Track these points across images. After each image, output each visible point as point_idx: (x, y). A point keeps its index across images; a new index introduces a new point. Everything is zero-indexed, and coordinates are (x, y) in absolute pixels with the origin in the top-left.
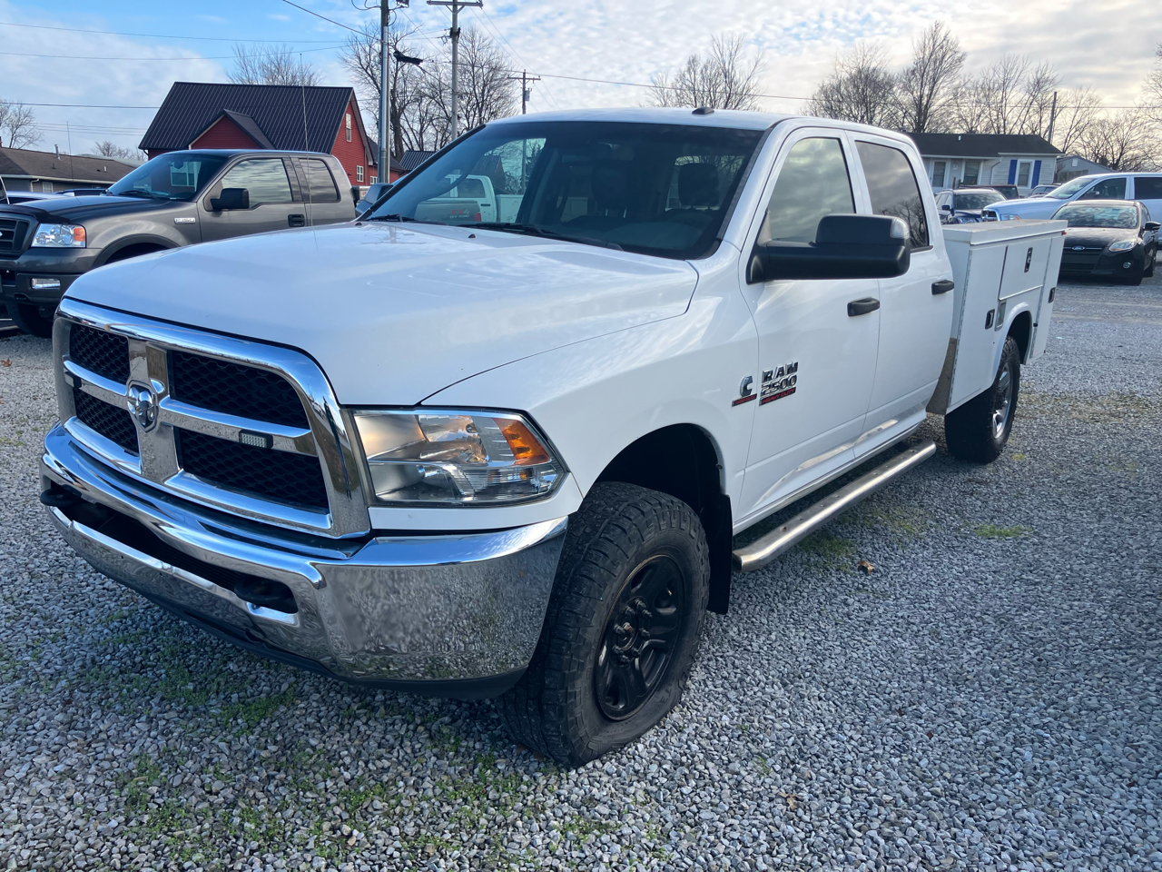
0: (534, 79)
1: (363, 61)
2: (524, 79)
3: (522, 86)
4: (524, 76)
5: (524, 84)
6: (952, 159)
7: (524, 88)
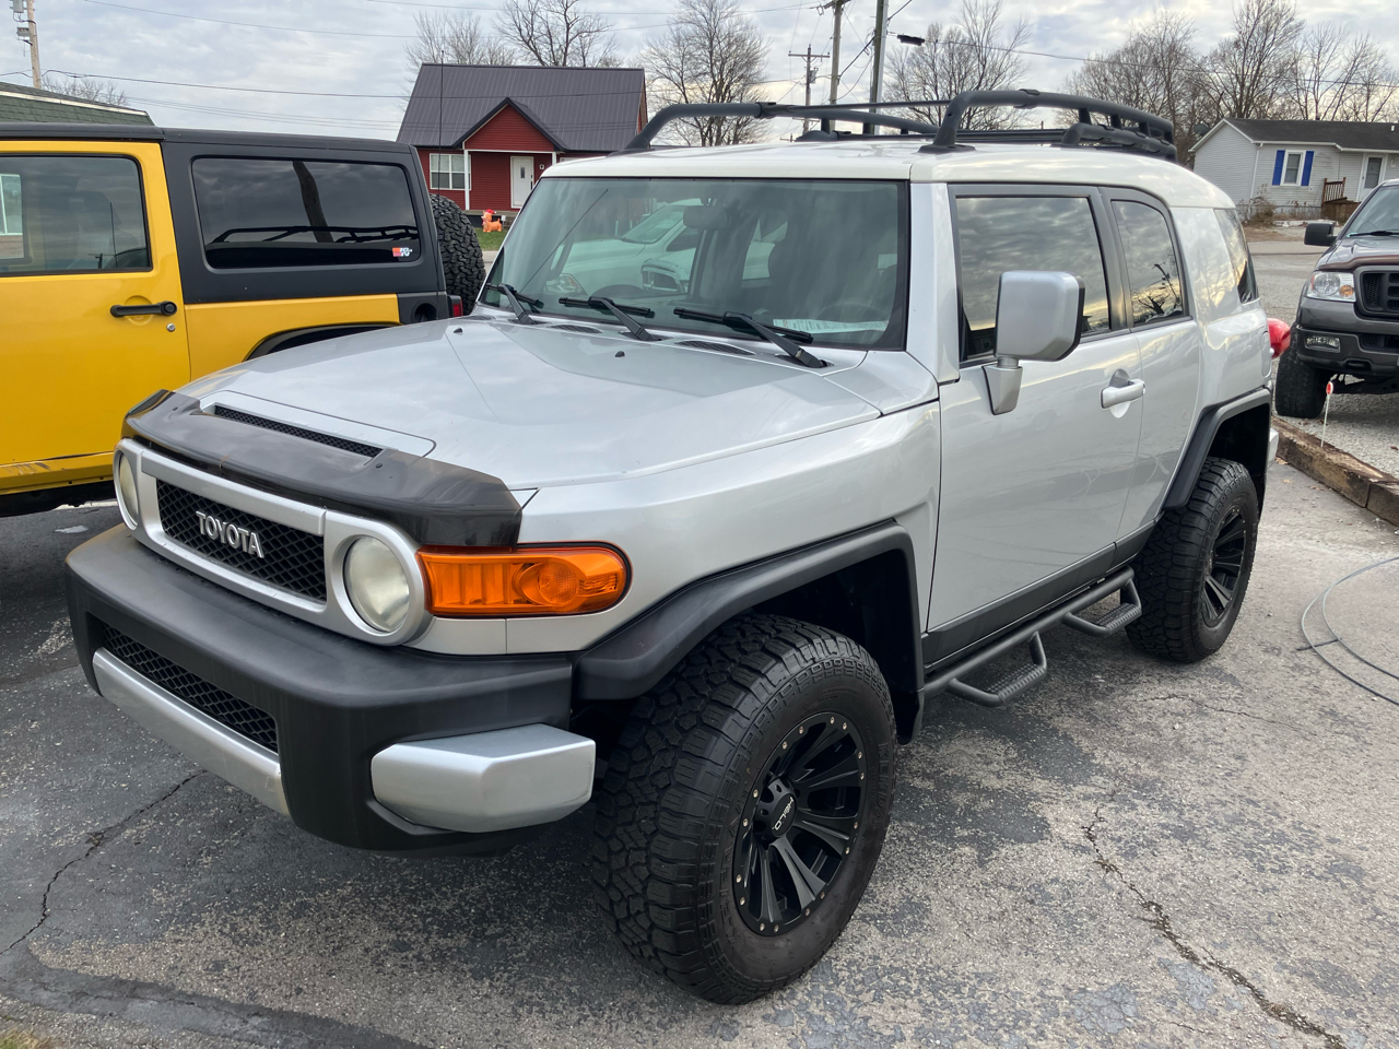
0: (822, 56)
1: (524, 32)
2: (809, 56)
3: (807, 65)
4: (809, 53)
5: (809, 62)
6: (1390, 154)
7: (808, 68)
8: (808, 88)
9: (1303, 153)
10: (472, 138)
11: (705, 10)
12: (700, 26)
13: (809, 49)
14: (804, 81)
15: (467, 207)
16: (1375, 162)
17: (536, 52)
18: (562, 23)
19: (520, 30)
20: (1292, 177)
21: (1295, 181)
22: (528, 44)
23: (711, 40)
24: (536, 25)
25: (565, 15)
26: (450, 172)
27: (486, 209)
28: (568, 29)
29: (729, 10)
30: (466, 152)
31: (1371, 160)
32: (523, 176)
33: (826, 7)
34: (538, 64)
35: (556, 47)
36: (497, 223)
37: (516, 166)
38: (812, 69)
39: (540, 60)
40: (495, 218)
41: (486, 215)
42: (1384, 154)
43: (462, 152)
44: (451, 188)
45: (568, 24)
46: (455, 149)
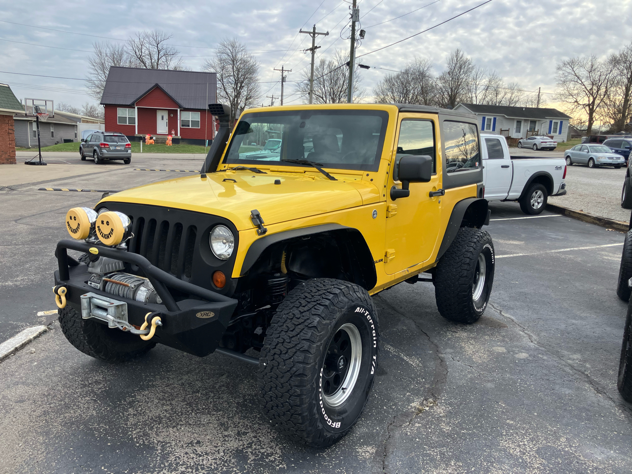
0: (288, 71)
1: (138, 53)
2: (283, 70)
3: (281, 74)
4: (283, 69)
5: (282, 73)
6: (524, 119)
7: (282, 75)
8: (282, 84)
9: (492, 118)
10: (138, 101)
11: (230, 48)
12: (228, 55)
13: (283, 67)
14: (281, 80)
15: (137, 133)
16: (519, 122)
17: (143, 63)
18: (156, 50)
19: (136, 52)
20: (489, 128)
21: (490, 129)
22: (139, 59)
23: (233, 62)
24: (143, 51)
25: (157, 47)
26: (127, 116)
27: (147, 134)
28: (159, 53)
29: (242, 49)
30: (136, 107)
31: (518, 122)
32: (163, 119)
33: (307, 50)
34: (145, 68)
35: (153, 61)
36: (152, 141)
37: (159, 115)
38: (284, 76)
39: (145, 66)
40: (151, 138)
41: (147, 137)
42: (522, 119)
43: (134, 108)
44: (128, 124)
45: (159, 51)
46: (131, 106)
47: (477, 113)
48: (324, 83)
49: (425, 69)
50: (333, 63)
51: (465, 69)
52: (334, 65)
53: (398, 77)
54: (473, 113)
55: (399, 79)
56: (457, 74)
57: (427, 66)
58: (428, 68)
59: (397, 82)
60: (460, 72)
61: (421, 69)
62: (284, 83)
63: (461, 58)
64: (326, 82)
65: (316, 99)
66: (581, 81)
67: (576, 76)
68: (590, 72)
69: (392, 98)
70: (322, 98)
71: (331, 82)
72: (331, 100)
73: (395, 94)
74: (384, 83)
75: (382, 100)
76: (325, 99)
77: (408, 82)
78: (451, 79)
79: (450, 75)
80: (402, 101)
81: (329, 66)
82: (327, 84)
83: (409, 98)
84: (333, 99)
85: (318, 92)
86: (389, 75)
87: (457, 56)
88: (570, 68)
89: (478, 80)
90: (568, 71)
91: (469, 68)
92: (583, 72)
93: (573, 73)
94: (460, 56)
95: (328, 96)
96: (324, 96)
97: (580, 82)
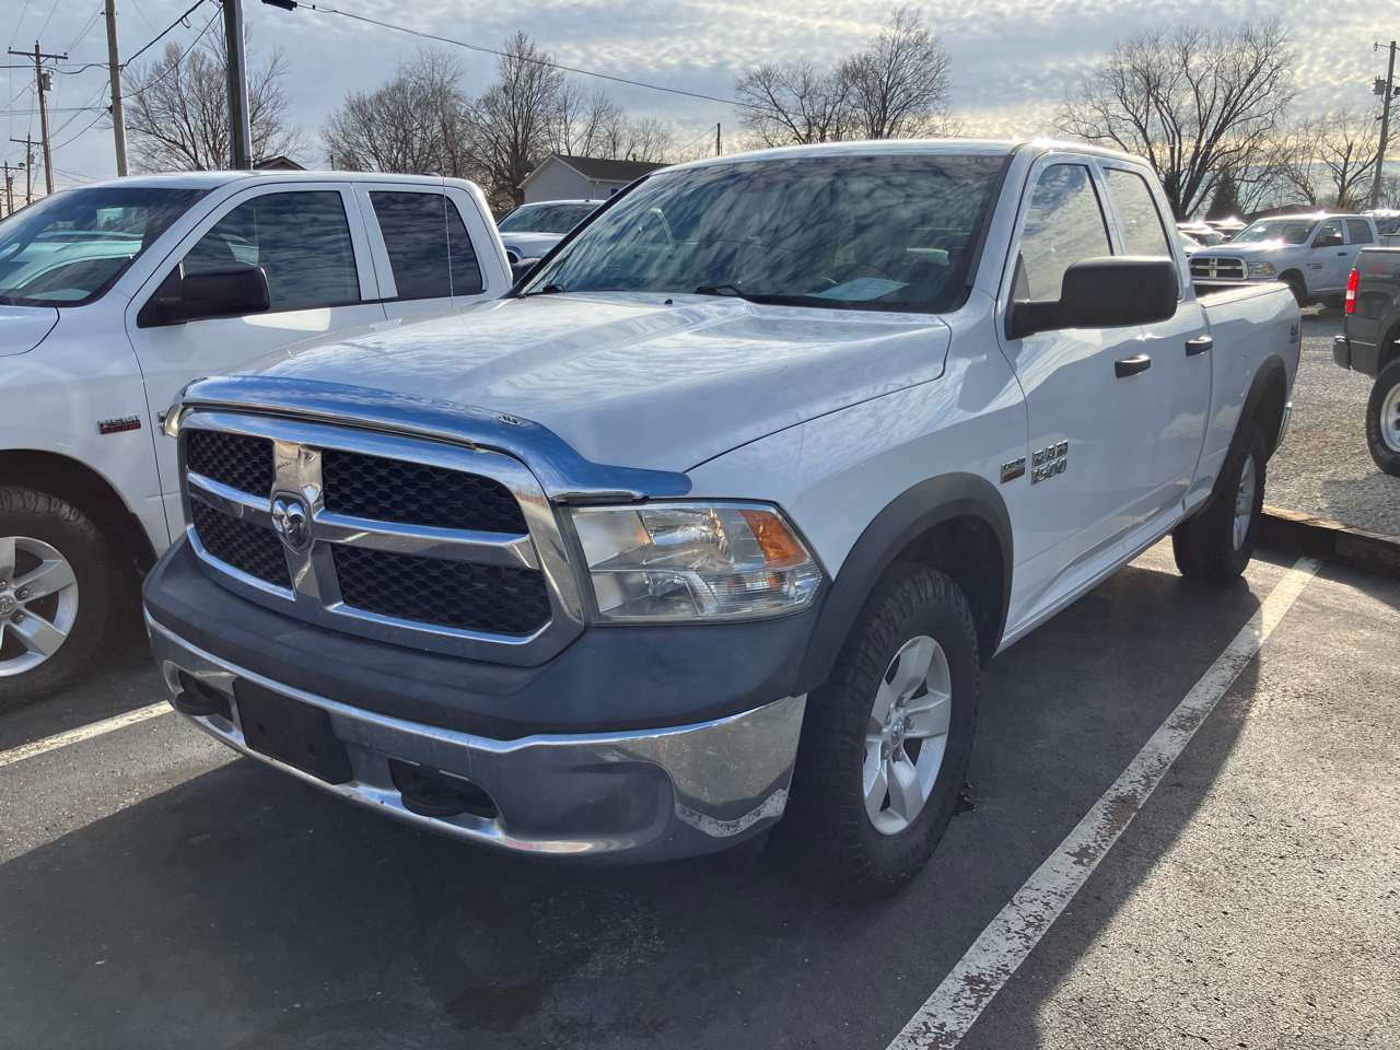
13: (37, 47)
14: (35, 84)
38: (44, 72)
47: (598, 180)
48: (184, 108)
49: (447, 79)
50: (204, 57)
51: (543, 82)
52: (207, 62)
53: (380, 98)
54: (588, 179)
55: (384, 104)
56: (523, 93)
57: (452, 72)
58: (454, 76)
59: (380, 113)
60: (531, 87)
61: (437, 78)
62: (45, 92)
63: (530, 54)
64: (189, 107)
65: (167, 151)
66: (786, 117)
67: (776, 105)
68: (801, 98)
69: (370, 151)
70: (183, 147)
71: (204, 105)
72: (209, 154)
73: (378, 143)
74: (345, 114)
75: (345, 155)
76: (191, 150)
77: (406, 112)
78: (511, 103)
79: (508, 93)
80: (397, 158)
81: (192, 62)
82: (193, 111)
83: (412, 151)
84: (214, 150)
85: (171, 131)
86: (358, 93)
87: (519, 47)
88: (762, 87)
89: (570, 112)
90: (760, 95)
91: (552, 78)
92: (789, 99)
93: (769, 98)
94: (528, 49)
95: (199, 143)
96: (188, 143)
97: (786, 120)
